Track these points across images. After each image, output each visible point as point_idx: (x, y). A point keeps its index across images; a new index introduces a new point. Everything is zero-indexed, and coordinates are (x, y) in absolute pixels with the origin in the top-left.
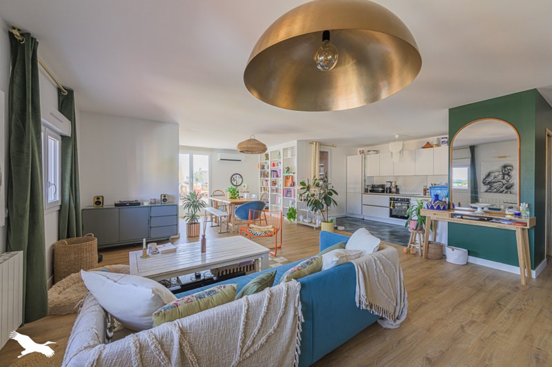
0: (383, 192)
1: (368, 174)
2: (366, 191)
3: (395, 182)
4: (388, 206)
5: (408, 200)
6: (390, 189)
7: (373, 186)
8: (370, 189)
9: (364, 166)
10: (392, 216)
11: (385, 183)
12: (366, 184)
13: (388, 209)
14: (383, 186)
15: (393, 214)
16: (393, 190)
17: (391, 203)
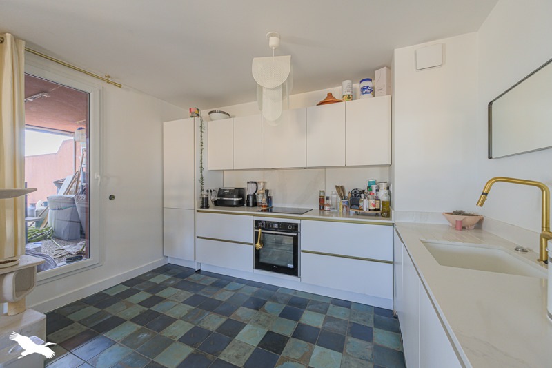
0: (240, 204)
1: (210, 165)
2: (205, 204)
3: (265, 183)
4: (251, 240)
5: (295, 227)
6: (254, 197)
7: (221, 193)
8: (213, 197)
9: (200, 146)
10: (259, 265)
11: (243, 185)
12: (205, 188)
13: (251, 248)
14: (240, 192)
15: (261, 260)
16: (261, 199)
17: (256, 234)
